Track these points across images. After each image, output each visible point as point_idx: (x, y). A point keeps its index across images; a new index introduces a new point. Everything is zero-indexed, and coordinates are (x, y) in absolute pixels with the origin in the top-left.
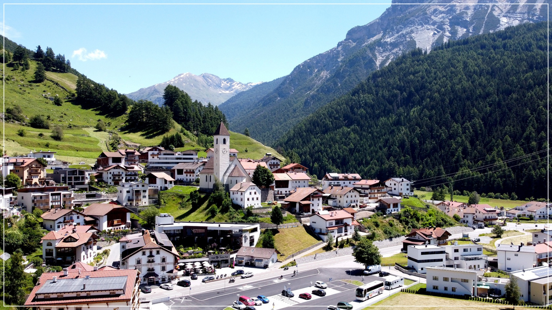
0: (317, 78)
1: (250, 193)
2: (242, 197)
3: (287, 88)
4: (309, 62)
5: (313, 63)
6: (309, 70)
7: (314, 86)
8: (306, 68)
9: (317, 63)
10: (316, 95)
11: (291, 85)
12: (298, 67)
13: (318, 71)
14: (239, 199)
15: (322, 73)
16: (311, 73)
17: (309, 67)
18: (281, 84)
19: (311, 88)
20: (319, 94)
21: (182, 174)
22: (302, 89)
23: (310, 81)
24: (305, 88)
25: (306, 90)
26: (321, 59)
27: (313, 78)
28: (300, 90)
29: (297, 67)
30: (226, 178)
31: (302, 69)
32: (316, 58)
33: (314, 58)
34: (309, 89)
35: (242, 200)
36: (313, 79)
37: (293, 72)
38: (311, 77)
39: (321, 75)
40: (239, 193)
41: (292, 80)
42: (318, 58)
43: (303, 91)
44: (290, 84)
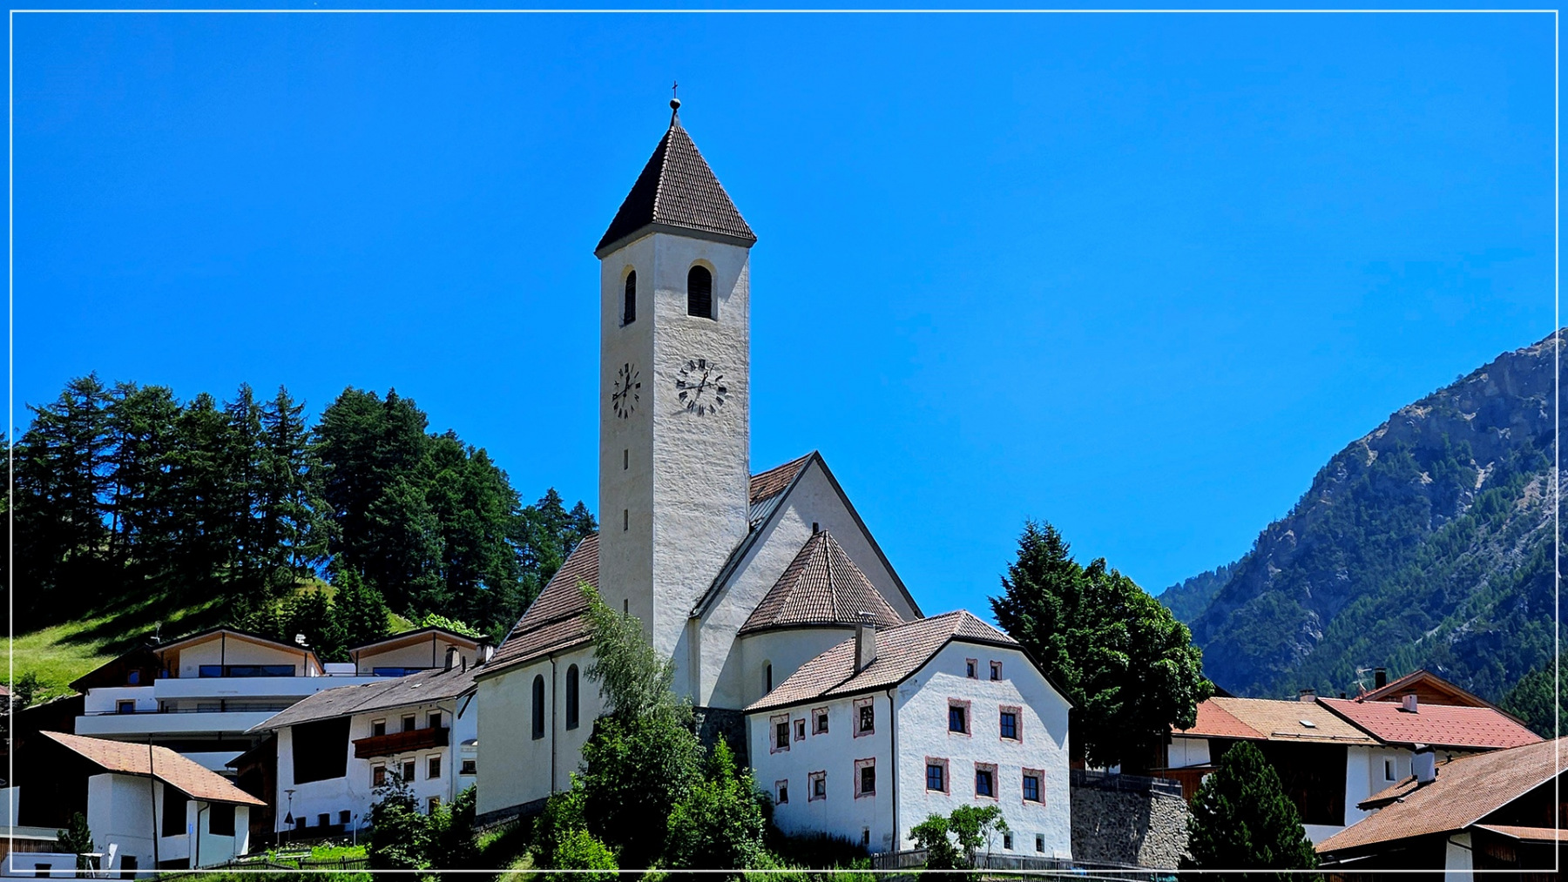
0: (1495, 528)
1: (958, 718)
2: (872, 747)
3: (1268, 613)
4: (1424, 424)
5: (1456, 425)
6: (1426, 478)
7: (1475, 580)
8: (1404, 465)
9: (1482, 426)
10: (1493, 640)
11: (1299, 595)
12: (1349, 458)
13: (1500, 478)
14: (843, 781)
15: (1531, 490)
16: (1444, 500)
17: (1429, 456)
18: (1229, 595)
19: (1448, 599)
20: (1515, 626)
21: (341, 772)
22: (1380, 613)
23: (1444, 549)
24: (1405, 601)
25: (1413, 619)
26: (1511, 391)
27: (1463, 526)
28: (1369, 620)
29: (1335, 459)
30: (715, 648)
31: (1373, 472)
32: (1479, 388)
33: (1459, 387)
34: (1439, 606)
35: (868, 780)
36: (1464, 532)
37: (1308, 501)
38: (1446, 527)
39: (1523, 504)
40: (843, 716)
41: (1304, 557)
42: (1491, 390)
43: (1390, 623)
44: (1288, 584)
